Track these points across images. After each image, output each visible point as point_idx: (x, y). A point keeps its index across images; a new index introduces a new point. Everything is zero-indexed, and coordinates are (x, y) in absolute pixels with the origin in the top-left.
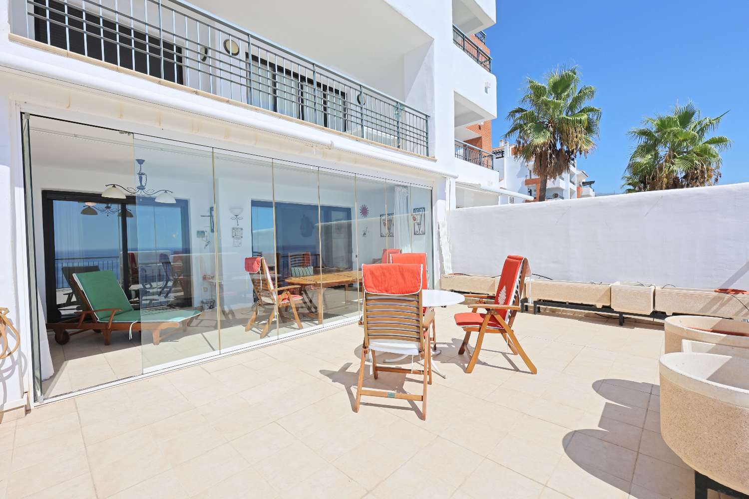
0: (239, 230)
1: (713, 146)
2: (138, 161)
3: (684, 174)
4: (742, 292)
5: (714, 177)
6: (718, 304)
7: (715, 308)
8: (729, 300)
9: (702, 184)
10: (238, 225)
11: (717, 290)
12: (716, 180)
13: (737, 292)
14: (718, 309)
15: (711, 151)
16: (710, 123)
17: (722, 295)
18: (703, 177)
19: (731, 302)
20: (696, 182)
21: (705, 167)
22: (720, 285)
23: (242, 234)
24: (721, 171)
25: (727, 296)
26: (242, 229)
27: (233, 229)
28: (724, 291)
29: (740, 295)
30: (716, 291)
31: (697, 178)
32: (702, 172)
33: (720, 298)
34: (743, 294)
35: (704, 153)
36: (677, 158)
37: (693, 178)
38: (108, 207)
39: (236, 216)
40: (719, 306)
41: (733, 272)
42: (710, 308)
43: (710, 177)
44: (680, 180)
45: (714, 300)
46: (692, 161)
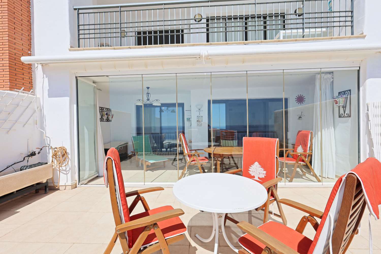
0: (201, 117)
2: (147, 87)
10: (200, 114)
23: (202, 119)
26: (202, 117)
27: (198, 116)
38: (167, 109)
39: (199, 109)
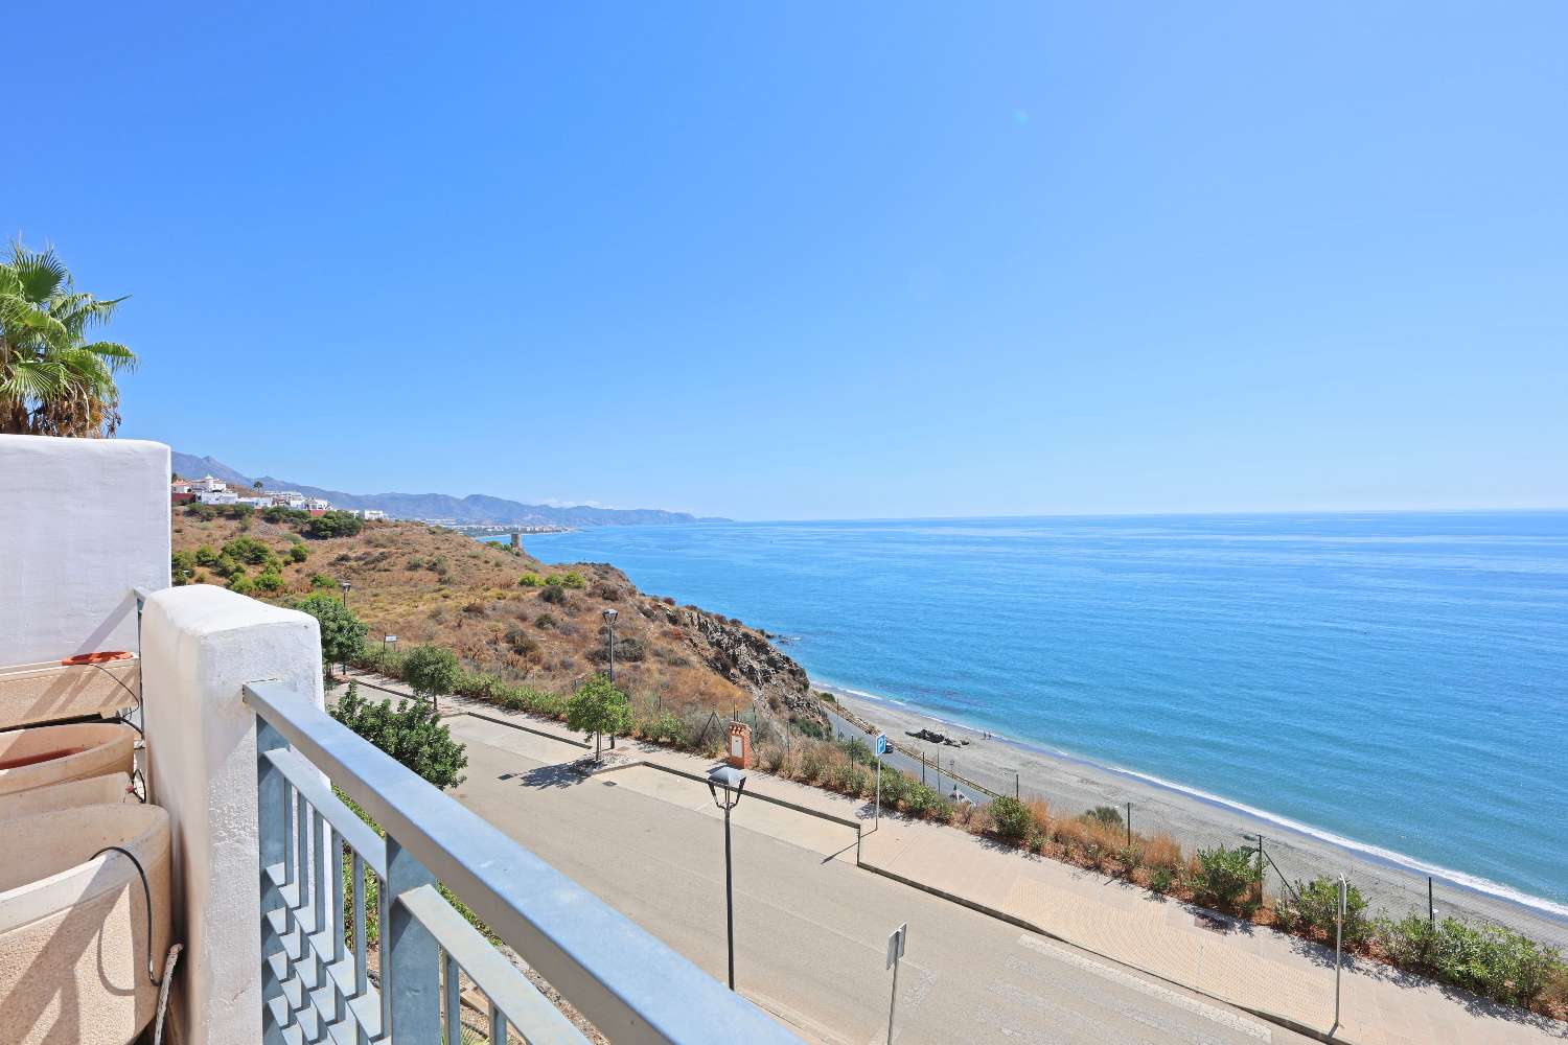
1: (99, 358)
3: (39, 404)
4: (116, 655)
5: (105, 424)
6: (69, 690)
7: (62, 698)
8: (90, 676)
9: (81, 432)
11: (69, 660)
12: (112, 429)
13: (105, 656)
14: (68, 702)
15: (97, 367)
16: (93, 307)
17: (77, 668)
18: (82, 417)
19: (95, 680)
20: (67, 424)
21: (85, 397)
22: (75, 651)
24: (120, 411)
25: (89, 668)
28: (82, 660)
29: (112, 661)
30: (64, 664)
31: (69, 418)
32: (80, 406)
33: (73, 677)
34: (118, 658)
35: (81, 369)
36: (21, 365)
37: (61, 417)
40: (70, 694)
41: (103, 617)
42: (53, 702)
43: (96, 420)
44: (31, 417)
45: (61, 683)
46: (56, 379)
